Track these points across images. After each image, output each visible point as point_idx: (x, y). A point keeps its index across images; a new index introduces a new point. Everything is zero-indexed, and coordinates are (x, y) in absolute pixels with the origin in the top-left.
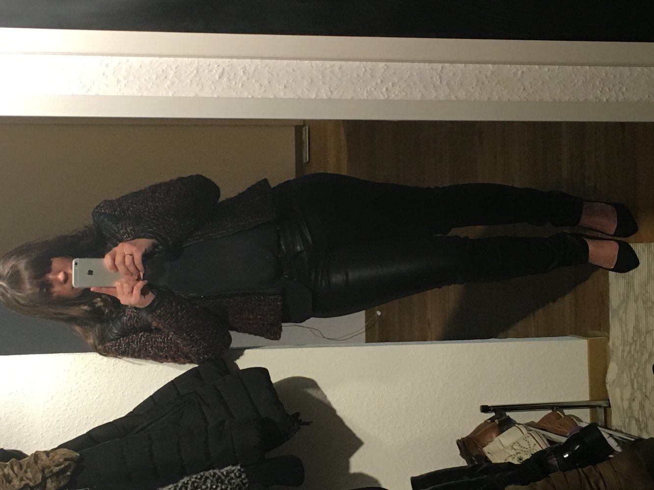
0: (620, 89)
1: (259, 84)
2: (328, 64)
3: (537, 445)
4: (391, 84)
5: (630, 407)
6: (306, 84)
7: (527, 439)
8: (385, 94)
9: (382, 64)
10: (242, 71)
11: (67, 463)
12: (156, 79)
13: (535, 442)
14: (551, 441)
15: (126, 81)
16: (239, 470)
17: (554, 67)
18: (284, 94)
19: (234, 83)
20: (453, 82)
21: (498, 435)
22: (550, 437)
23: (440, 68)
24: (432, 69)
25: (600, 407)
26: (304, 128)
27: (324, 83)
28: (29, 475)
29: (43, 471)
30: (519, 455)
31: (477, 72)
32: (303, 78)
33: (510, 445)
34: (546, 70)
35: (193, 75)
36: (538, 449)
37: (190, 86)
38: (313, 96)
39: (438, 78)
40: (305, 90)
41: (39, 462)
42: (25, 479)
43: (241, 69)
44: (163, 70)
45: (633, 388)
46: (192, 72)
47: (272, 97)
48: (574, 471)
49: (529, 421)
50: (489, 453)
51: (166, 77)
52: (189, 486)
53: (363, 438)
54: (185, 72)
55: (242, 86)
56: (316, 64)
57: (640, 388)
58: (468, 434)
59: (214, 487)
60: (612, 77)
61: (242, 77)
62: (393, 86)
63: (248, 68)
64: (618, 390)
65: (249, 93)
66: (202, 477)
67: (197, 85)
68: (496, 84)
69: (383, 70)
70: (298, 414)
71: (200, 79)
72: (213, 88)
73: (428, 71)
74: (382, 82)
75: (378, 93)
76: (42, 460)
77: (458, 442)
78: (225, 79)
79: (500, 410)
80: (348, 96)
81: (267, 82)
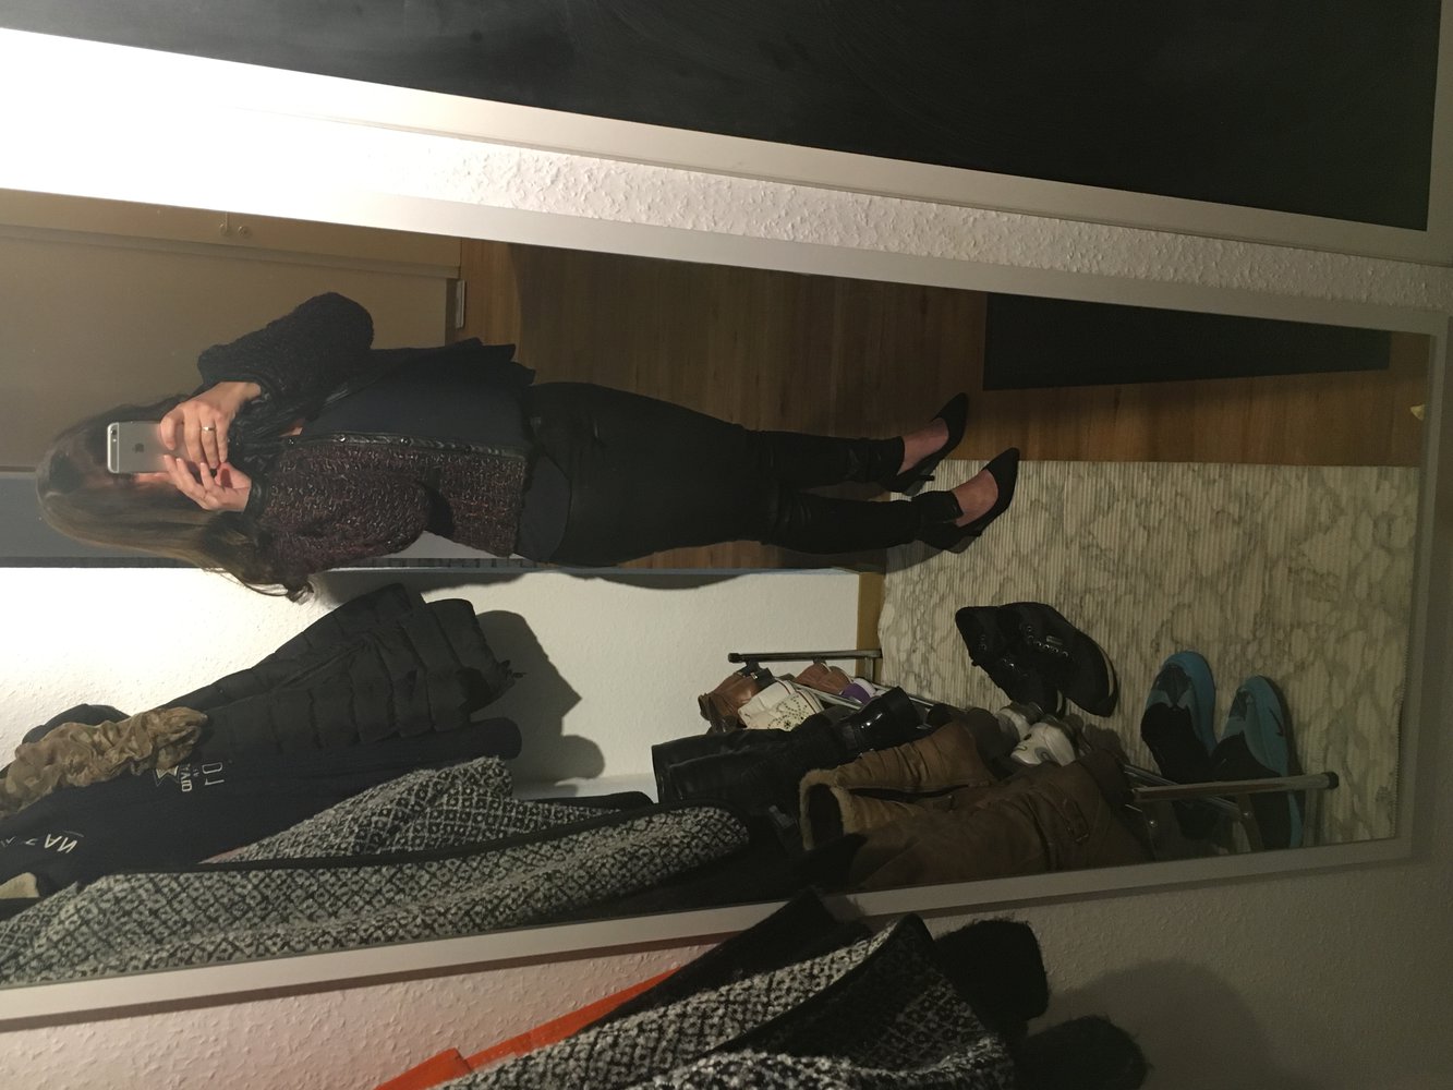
0: (1095, 256)
1: (610, 200)
2: (713, 178)
3: (809, 707)
4: (799, 218)
5: (908, 659)
6: (679, 207)
7: (796, 699)
8: (790, 232)
9: (788, 188)
10: (586, 176)
11: (190, 729)
12: (453, 174)
13: (806, 704)
14: (826, 702)
16: (498, 764)
17: (1016, 216)
18: (648, 219)
19: (573, 194)
20: (884, 225)
21: (754, 694)
22: (823, 698)
23: (868, 202)
24: (857, 201)
25: (869, 658)
26: (459, 283)
27: (705, 208)
28: (134, 745)
29: (154, 738)
30: (785, 719)
31: (916, 212)
32: (675, 196)
33: (773, 706)
34: (1006, 219)
35: (511, 174)
36: (811, 713)
37: (507, 191)
38: (689, 227)
39: (863, 215)
40: (677, 215)
41: (149, 726)
42: (127, 750)
43: (586, 172)
44: (464, 161)
45: (915, 637)
46: (511, 168)
48: (890, 750)
49: (785, 673)
50: (745, 717)
51: (469, 174)
53: (581, 694)
54: (499, 168)
55: (585, 200)
56: (696, 177)
57: (924, 638)
58: (713, 690)
60: (1086, 238)
61: (585, 186)
62: (801, 222)
63: (596, 171)
64: (894, 640)
65: (595, 213)
66: (447, 775)
67: (518, 191)
68: (940, 234)
69: (789, 197)
70: (508, 662)
71: (522, 181)
72: (542, 199)
74: (787, 214)
75: (780, 230)
76: (153, 724)
78: (561, 186)
79: (752, 660)
80: (739, 231)
81: (622, 197)
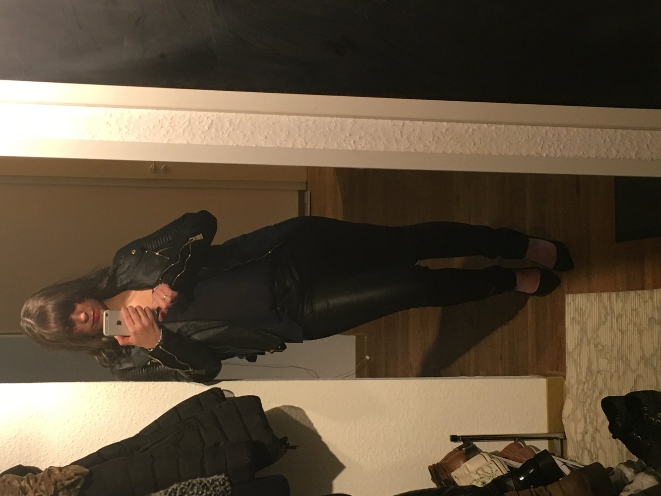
0: (558, 146)
1: (243, 135)
2: (303, 118)
3: (499, 470)
4: (358, 137)
5: (583, 439)
6: (284, 136)
7: (490, 465)
8: (353, 145)
9: (351, 120)
10: (228, 123)
11: (77, 478)
12: (153, 128)
13: (497, 468)
14: (512, 467)
15: (127, 129)
16: (223, 479)
17: (501, 126)
18: (265, 144)
19: (221, 133)
20: (413, 137)
21: (465, 462)
22: (511, 464)
23: (402, 125)
24: (394, 125)
25: (557, 438)
27: (299, 135)
28: (43, 487)
29: (55, 483)
30: (483, 480)
31: (434, 128)
32: (281, 130)
33: (474, 470)
34: (494, 128)
35: (185, 125)
36: (500, 474)
37: (183, 134)
38: (290, 146)
39: (399, 133)
40: (283, 140)
41: (52, 476)
42: (39, 490)
43: (228, 121)
44: (159, 121)
45: (586, 423)
46: (185, 123)
47: (254, 145)
49: (493, 450)
50: (456, 477)
51: (162, 127)
52: (178, 492)
54: (179, 123)
55: (228, 136)
56: (293, 118)
57: (592, 423)
58: (439, 461)
59: (200, 493)
60: (551, 136)
61: (228, 128)
62: (360, 139)
63: (234, 121)
64: (572, 425)
65: (234, 143)
67: (189, 134)
68: (450, 139)
69: (351, 125)
71: (192, 129)
72: (203, 137)
73: (391, 126)
74: (350, 135)
75: (346, 144)
76: (55, 474)
77: (430, 468)
78: (214, 129)
79: (468, 440)
80: (321, 146)
81: (250, 133)
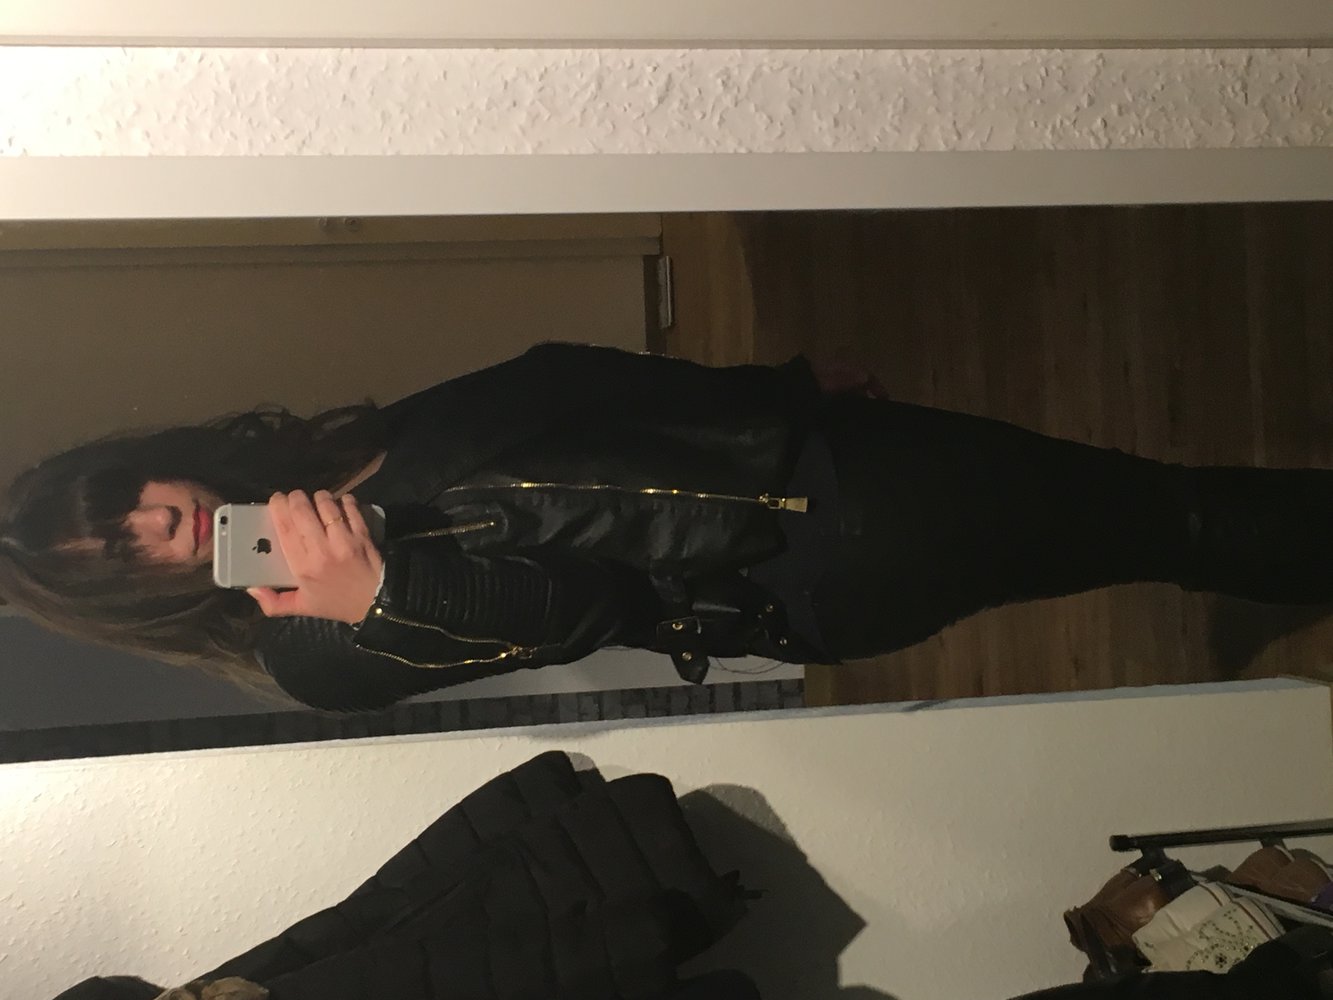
1: (765, 117)
2: (948, 56)
3: (1256, 928)
4: (1114, 108)
6: (890, 114)
7: (1233, 915)
8: (1101, 134)
9: (1090, 56)
10: (719, 81)
12: (489, 108)
13: (1252, 923)
15: (407, 117)
18: (835, 144)
19: (698, 116)
20: (1279, 99)
21: (1162, 905)
23: (1244, 61)
24: (1222, 63)
26: (661, 261)
27: (937, 110)
30: (1217, 951)
32: (882, 96)
35: (587, 95)
37: (581, 125)
38: (911, 146)
39: (1238, 87)
40: (888, 129)
43: (718, 76)
44: (506, 84)
46: (587, 85)
47: (803, 149)
50: (1147, 945)
51: (515, 104)
53: (865, 915)
54: (567, 88)
55: (720, 124)
56: (916, 58)
58: (1087, 899)
61: (718, 99)
62: (1120, 113)
63: (736, 72)
65: (740, 143)
67: (601, 122)
69: (1094, 70)
71: (608, 105)
72: (644, 131)
73: (1212, 69)
74: (1091, 102)
75: (1081, 132)
77: (1069, 918)
78: (676, 105)
79: (1152, 845)
80: (1005, 141)
81: (785, 110)
